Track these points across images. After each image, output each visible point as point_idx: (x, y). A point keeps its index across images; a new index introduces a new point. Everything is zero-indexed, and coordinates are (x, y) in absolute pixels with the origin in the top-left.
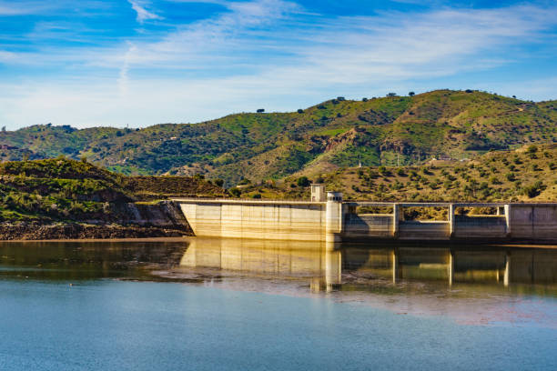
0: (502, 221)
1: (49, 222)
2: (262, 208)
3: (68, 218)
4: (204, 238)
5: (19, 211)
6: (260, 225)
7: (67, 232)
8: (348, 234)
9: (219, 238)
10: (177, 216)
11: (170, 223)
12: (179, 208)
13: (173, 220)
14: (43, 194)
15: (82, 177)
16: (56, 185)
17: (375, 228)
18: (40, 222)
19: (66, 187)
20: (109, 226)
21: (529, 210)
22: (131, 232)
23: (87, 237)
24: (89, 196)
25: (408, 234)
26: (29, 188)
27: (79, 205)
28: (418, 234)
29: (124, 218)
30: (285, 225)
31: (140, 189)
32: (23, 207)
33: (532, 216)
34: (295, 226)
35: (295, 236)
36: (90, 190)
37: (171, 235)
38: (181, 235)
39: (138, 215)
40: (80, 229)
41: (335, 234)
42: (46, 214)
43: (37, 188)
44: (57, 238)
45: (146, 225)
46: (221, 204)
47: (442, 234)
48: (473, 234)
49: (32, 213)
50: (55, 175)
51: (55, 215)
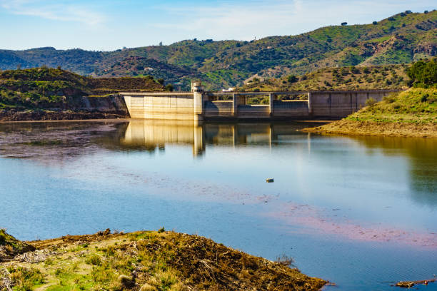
0: (306, 104)
1: (23, 110)
2: (161, 98)
3: (37, 107)
4: (136, 119)
5: (4, 103)
6: (161, 110)
7: (33, 116)
8: (206, 115)
9: (143, 119)
10: (120, 105)
11: (114, 109)
12: (123, 99)
13: (117, 107)
14: (23, 91)
15: (52, 79)
16: (34, 85)
17: (222, 110)
18: (16, 110)
19: (40, 86)
20: (64, 112)
21: (327, 97)
22: (79, 115)
23: (46, 119)
24: (56, 92)
25: (244, 114)
26: (15, 87)
27: (46, 98)
28: (251, 114)
29: (77, 106)
30: (174, 109)
31: (102, 87)
32: (7, 100)
33: (329, 100)
34: (179, 110)
35: (179, 117)
36: (57, 88)
37: (108, 117)
38: (116, 117)
39: (88, 104)
40: (43, 114)
41: (199, 115)
42: (23, 104)
43: (20, 87)
44: (25, 120)
45: (92, 112)
46: (143, 96)
47: (266, 114)
49: (13, 104)
50: (35, 79)
51: (28, 105)
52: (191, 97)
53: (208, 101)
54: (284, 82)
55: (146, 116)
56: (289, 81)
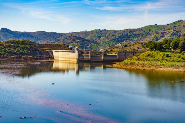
0: (116, 56)
1: (13, 55)
2: (65, 52)
3: (19, 54)
4: (56, 60)
5: (6, 52)
6: (65, 57)
7: (17, 58)
8: (80, 59)
9: (59, 60)
10: (51, 54)
11: (48, 56)
12: (52, 52)
13: (49, 55)
14: (14, 48)
15: (26, 44)
16: (19, 46)
17: (85, 57)
18: (11, 55)
19: (21, 47)
20: (29, 57)
21: (125, 53)
22: (34, 58)
23: (22, 59)
24: (26, 49)
25: (93, 59)
26: (11, 47)
27: (23, 51)
28: (96, 59)
29: (34, 55)
30: (69, 57)
31: (45, 47)
32: (8, 51)
33: (125, 55)
34: (71, 57)
35: (71, 60)
36: (27, 47)
37: (46, 59)
38: (48, 59)
39: (38, 54)
40: (21, 57)
41: (77, 59)
42: (13, 53)
43: (13, 47)
44: (14, 59)
45: (40, 57)
46: (59, 51)
47: (101, 59)
48: (109, 59)
49: (10, 53)
50: (19, 44)
51: (15, 54)
52: (74, 52)
53: (80, 54)
54: (122, 47)
55: (60, 59)
56: (124, 47)
